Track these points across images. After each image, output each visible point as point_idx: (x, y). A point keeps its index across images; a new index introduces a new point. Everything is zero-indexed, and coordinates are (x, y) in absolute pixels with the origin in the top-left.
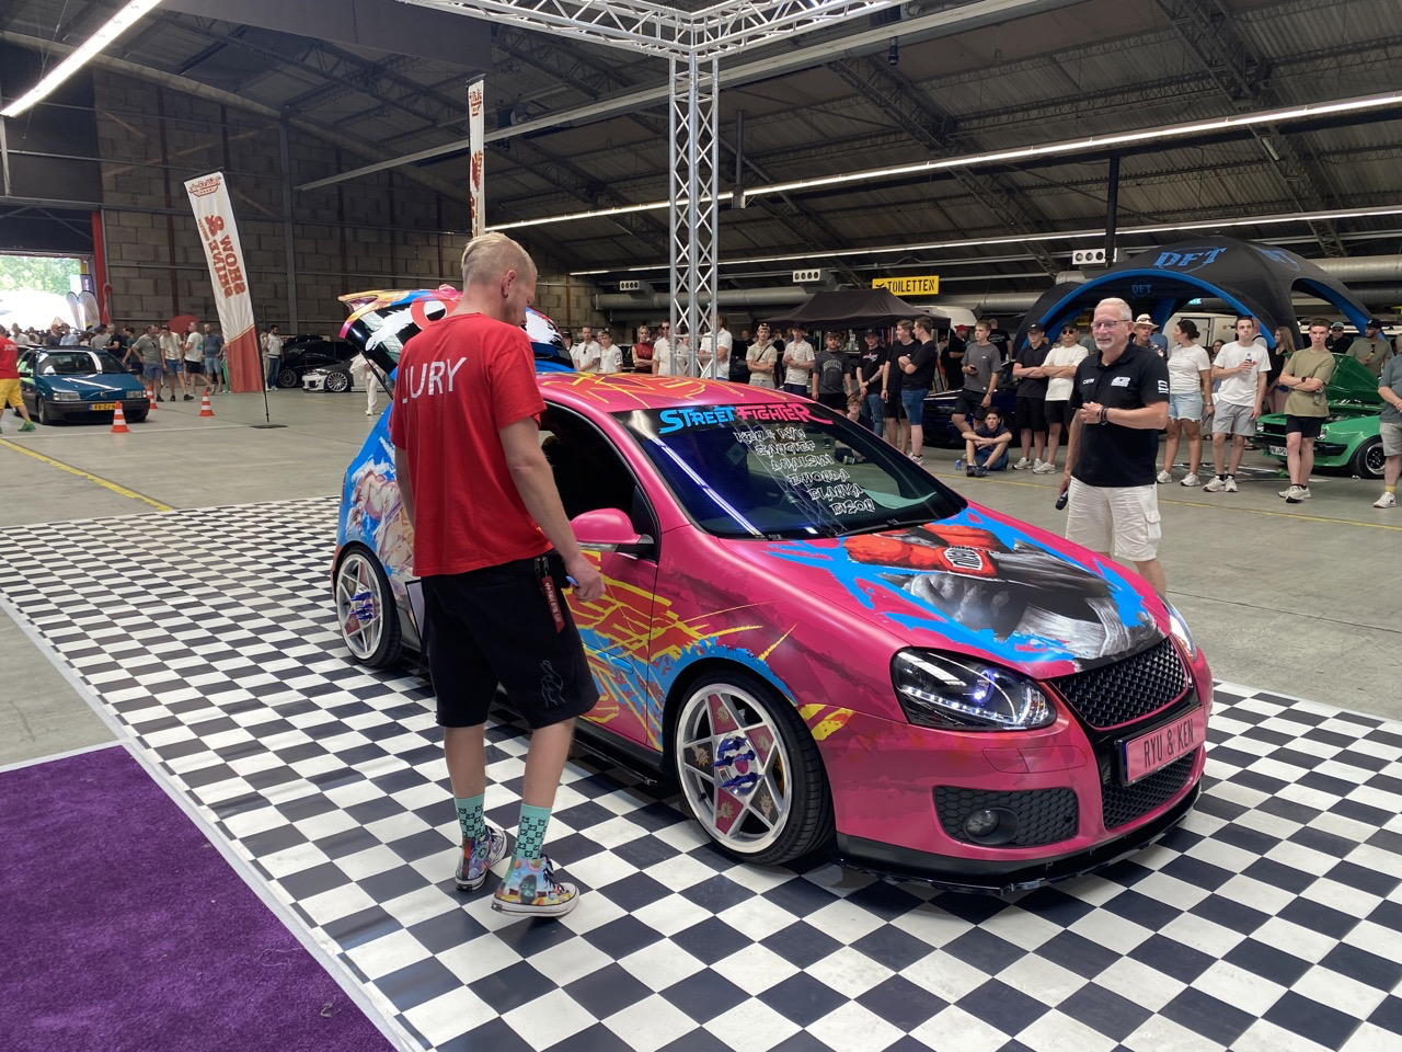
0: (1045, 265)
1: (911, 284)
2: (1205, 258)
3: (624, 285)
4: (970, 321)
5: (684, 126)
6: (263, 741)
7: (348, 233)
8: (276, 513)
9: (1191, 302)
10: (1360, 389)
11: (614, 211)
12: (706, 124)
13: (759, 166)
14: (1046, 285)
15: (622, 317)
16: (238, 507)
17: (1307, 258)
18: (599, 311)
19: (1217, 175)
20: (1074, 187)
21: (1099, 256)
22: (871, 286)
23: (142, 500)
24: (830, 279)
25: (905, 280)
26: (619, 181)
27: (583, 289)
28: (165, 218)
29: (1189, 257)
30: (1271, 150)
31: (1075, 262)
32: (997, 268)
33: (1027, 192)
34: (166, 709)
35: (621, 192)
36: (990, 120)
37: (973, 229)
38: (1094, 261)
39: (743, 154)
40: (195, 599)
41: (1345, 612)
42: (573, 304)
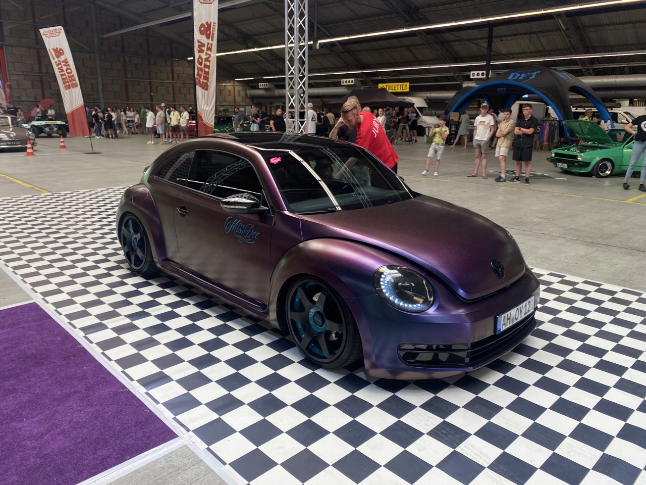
0: (458, 78)
1: (396, 86)
2: (531, 76)
3: (261, 85)
4: (424, 105)
5: (292, 9)
6: (102, 299)
7: (127, 59)
8: (100, 194)
9: (524, 96)
10: (597, 137)
11: (256, 49)
12: (302, 8)
13: (325, 29)
14: (458, 88)
15: (260, 101)
16: (81, 191)
17: (576, 76)
18: (249, 98)
19: (537, 36)
20: (472, 41)
21: (483, 74)
22: (378, 87)
23: (34, 188)
24: (359, 84)
25: (393, 84)
26: (258, 35)
27: (241, 87)
28: (35, 50)
29: (523, 75)
30: (562, 25)
31: (472, 77)
32: (436, 79)
33: (451, 43)
34: (55, 285)
35: (259, 40)
36: (434, 8)
37: (425, 61)
38: (480, 76)
39: (317, 23)
40: (64, 235)
41: (588, 237)
42: (237, 94)
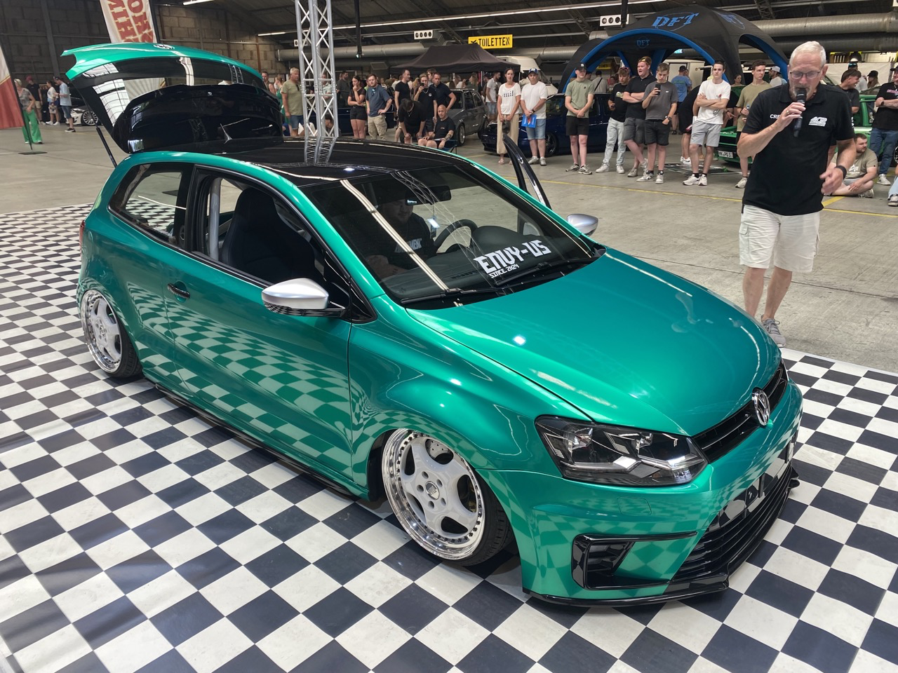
0: (583, 27)
1: (494, 40)
2: (685, 20)
9: (676, 52)
17: (750, 20)
21: (617, 20)
22: (467, 42)
24: (439, 37)
25: (490, 37)
27: (268, 46)
29: (675, 20)
31: (601, 24)
32: (552, 29)
38: (614, 23)
42: (262, 57)
